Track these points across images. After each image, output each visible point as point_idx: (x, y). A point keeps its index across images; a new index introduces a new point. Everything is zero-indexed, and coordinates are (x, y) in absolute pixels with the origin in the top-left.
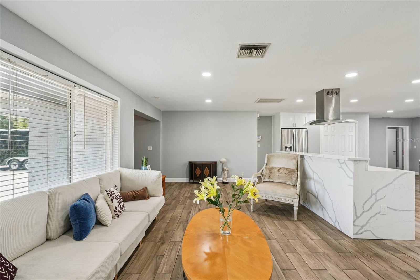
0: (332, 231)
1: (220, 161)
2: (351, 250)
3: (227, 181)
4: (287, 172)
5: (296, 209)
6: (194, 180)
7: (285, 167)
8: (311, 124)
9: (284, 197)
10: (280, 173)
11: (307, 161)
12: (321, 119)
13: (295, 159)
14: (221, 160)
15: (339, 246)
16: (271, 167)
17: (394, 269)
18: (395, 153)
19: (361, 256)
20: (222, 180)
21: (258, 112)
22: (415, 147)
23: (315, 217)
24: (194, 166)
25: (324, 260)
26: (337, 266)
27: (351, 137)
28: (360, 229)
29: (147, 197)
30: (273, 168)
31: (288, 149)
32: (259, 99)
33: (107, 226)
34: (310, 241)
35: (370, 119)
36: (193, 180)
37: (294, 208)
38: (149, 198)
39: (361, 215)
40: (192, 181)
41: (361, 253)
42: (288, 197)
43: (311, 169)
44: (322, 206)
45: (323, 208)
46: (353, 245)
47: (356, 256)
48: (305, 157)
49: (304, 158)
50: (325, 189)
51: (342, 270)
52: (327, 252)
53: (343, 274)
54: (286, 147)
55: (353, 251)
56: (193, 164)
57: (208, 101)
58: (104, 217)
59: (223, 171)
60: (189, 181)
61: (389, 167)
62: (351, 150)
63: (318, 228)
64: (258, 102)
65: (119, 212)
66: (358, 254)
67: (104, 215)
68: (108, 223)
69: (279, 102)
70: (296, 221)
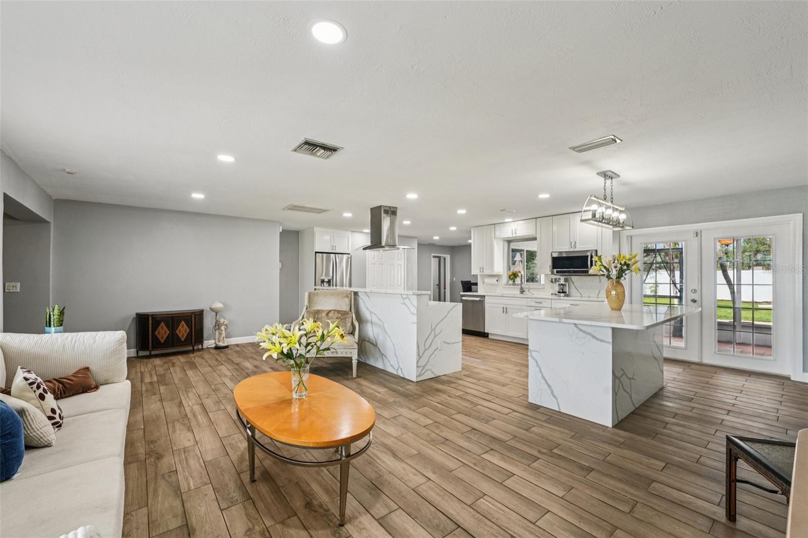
0: (396, 380)
1: (210, 309)
2: (418, 392)
3: (225, 344)
4: (340, 316)
5: (355, 362)
6: (153, 350)
7: (335, 309)
8: (364, 249)
9: (340, 349)
10: (330, 318)
11: (362, 299)
12: (376, 243)
13: (347, 297)
14: (213, 306)
15: (406, 391)
16: (316, 310)
17: (451, 397)
18: (438, 287)
19: (427, 395)
20: (215, 343)
21: (281, 224)
22: (454, 279)
23: (374, 370)
24: (152, 322)
25: (396, 407)
26: (410, 409)
27: (399, 267)
28: (422, 370)
29: (93, 387)
30: (319, 312)
31: (325, 283)
32: (293, 205)
33: (51, 446)
34: (378, 394)
35: (418, 244)
36: (148, 350)
37: (353, 362)
38: (97, 389)
39: (423, 354)
40: (141, 353)
41: (426, 392)
42: (345, 349)
43: (368, 309)
44: (382, 354)
45: (383, 356)
46: (417, 387)
47: (423, 396)
48: (359, 294)
49: (358, 296)
50: (386, 332)
51: (414, 411)
52: (397, 400)
53: (415, 414)
54: (323, 281)
55: (419, 392)
56: (150, 318)
57: (198, 196)
58: (40, 429)
59: (217, 327)
60: (136, 355)
61: (434, 300)
62: (399, 284)
63: (382, 380)
64: (289, 209)
65: (60, 419)
66: (423, 394)
67: (39, 425)
68: (50, 440)
69: (319, 213)
70: (355, 378)
